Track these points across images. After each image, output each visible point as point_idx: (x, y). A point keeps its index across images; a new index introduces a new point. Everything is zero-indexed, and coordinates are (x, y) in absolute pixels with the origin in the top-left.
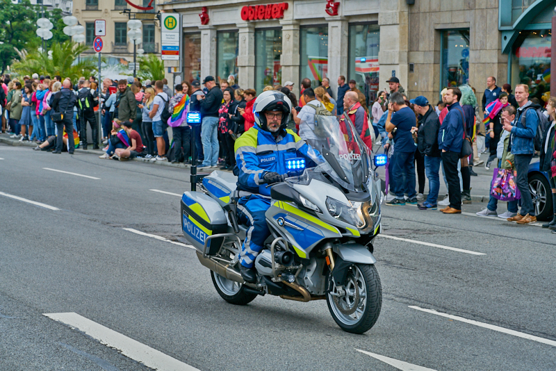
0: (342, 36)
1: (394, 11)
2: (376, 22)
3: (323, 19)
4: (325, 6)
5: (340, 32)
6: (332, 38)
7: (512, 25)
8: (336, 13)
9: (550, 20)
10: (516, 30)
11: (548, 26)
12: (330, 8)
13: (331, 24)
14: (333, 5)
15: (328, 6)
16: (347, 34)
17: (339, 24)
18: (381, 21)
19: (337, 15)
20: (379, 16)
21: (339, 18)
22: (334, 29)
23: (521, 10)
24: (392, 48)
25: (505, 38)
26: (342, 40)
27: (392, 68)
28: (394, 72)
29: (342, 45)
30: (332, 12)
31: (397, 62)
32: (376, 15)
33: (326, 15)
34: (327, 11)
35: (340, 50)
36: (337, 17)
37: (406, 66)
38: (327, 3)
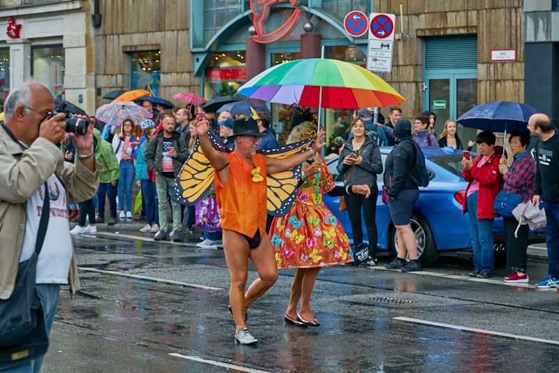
0: (24, 60)
1: (80, 33)
2: (61, 45)
3: (4, 42)
4: (6, 29)
5: (22, 55)
6: (14, 62)
7: (204, 47)
8: (17, 36)
9: (245, 41)
10: (209, 52)
11: (243, 48)
12: (12, 31)
13: (12, 47)
14: (14, 28)
15: (9, 29)
16: (29, 57)
17: (21, 47)
18: (66, 43)
19: (19, 37)
20: (64, 38)
21: (22, 41)
22: (16, 52)
23: (213, 31)
24: (78, 72)
25: (198, 60)
26: (24, 64)
27: (79, 92)
28: (81, 96)
29: (25, 69)
30: (14, 34)
31: (84, 86)
32: (61, 37)
33: (7, 38)
34: (9, 34)
35: (22, 75)
36: (20, 40)
37: (93, 90)
38: (8, 25)
